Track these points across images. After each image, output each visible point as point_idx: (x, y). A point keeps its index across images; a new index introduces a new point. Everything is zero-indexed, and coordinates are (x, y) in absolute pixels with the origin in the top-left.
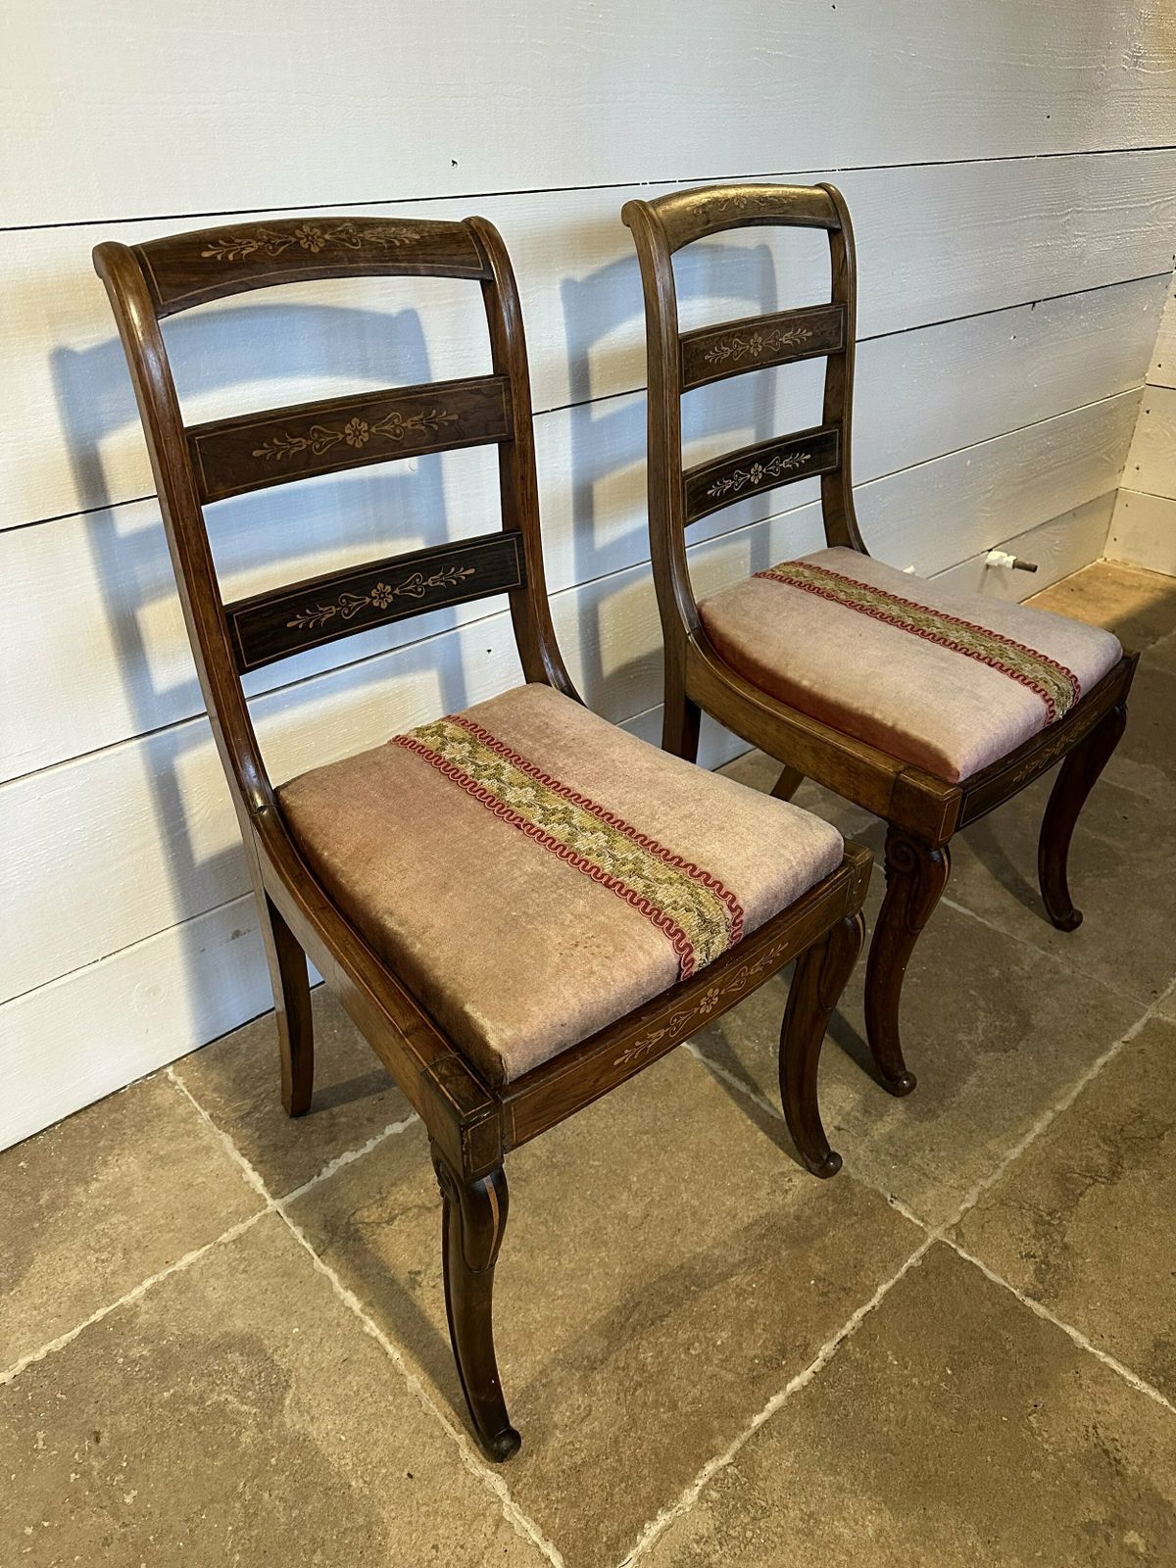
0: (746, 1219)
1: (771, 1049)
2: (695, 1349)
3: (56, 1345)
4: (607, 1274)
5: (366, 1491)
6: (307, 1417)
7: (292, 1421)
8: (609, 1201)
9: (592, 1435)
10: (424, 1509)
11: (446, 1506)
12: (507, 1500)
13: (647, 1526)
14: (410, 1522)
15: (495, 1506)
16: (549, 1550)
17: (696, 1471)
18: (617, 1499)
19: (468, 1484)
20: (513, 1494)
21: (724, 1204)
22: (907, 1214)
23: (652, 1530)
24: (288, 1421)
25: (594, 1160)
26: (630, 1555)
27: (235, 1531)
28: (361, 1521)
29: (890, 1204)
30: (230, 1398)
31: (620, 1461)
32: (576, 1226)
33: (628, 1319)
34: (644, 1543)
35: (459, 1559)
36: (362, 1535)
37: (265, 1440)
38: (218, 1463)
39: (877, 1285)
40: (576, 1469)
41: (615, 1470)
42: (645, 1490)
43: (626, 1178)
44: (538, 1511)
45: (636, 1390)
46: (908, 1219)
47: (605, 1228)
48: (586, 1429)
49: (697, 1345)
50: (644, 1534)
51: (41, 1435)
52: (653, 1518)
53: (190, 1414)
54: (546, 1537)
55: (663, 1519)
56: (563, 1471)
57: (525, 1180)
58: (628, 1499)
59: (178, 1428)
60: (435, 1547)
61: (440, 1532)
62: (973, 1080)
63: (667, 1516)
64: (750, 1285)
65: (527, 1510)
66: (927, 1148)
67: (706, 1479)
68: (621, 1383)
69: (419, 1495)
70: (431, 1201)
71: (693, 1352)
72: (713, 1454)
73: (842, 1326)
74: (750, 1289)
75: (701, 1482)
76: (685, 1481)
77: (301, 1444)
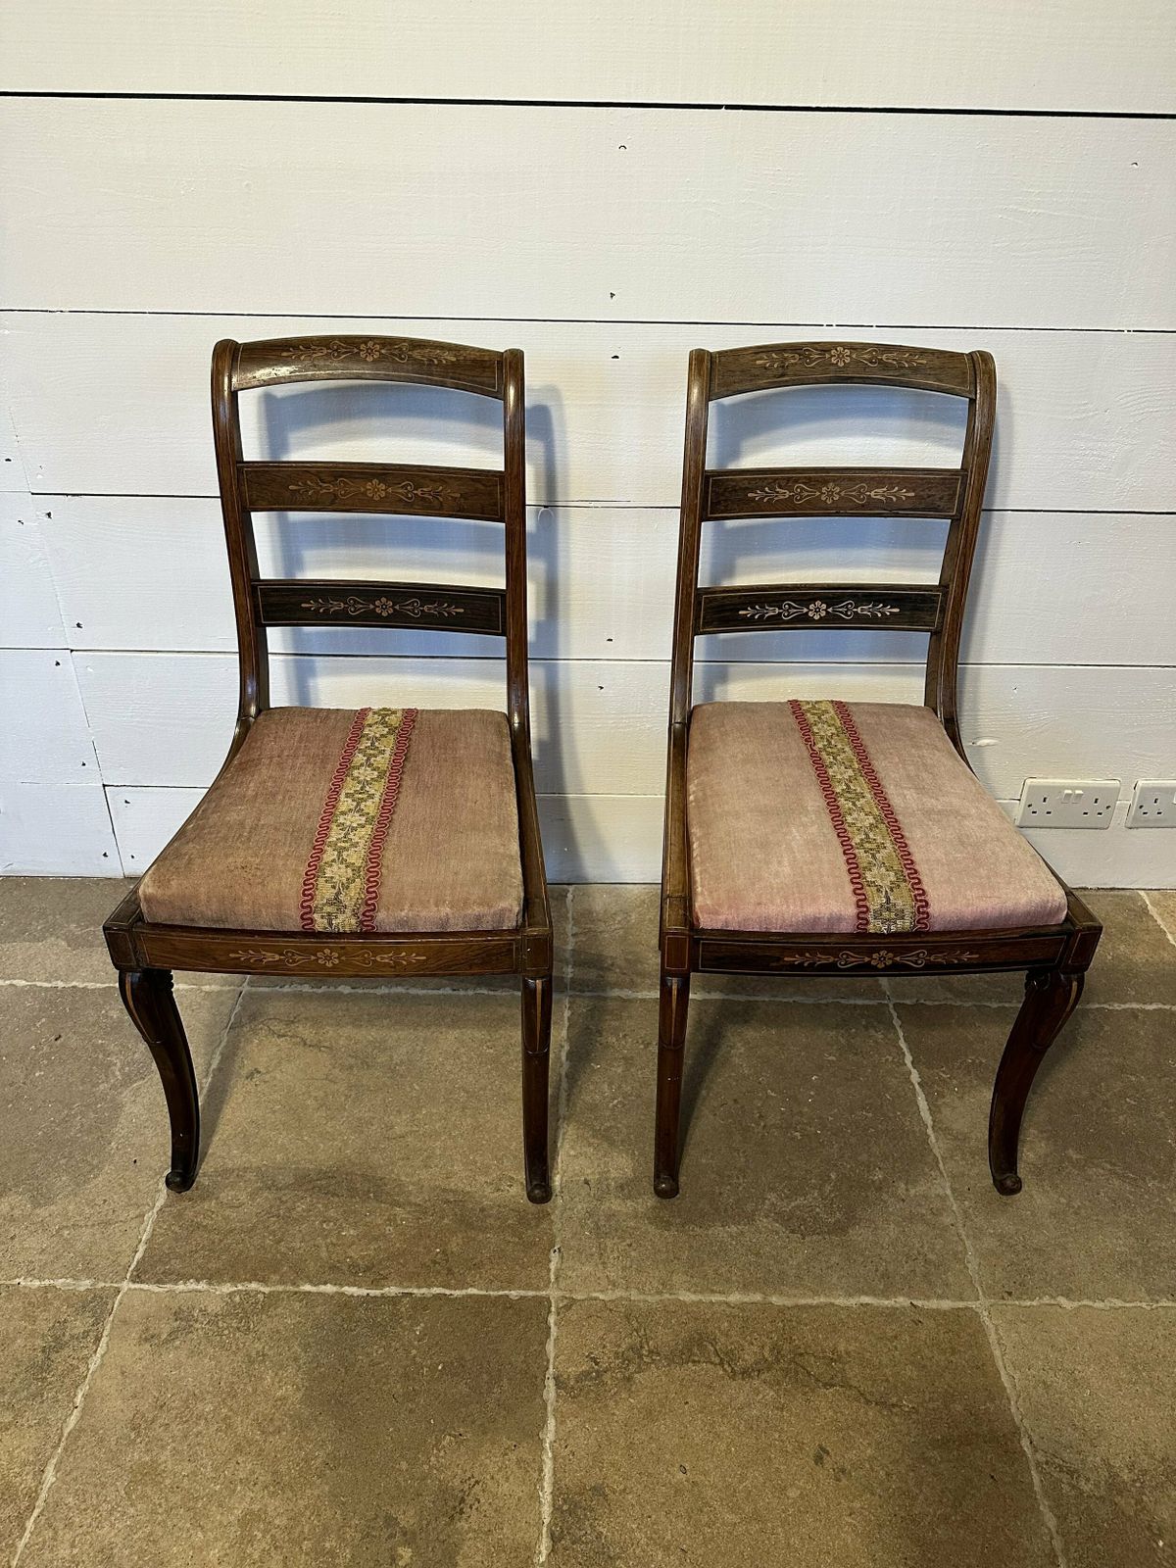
0: (452, 1184)
1: (616, 1101)
2: (327, 1225)
3: (91, 985)
4: (340, 1149)
5: (113, 1151)
6: (133, 1099)
7: (126, 1095)
8: (395, 1113)
9: (226, 1218)
10: (122, 1181)
11: (130, 1189)
12: (155, 1210)
13: (191, 1281)
14: (110, 1181)
15: (147, 1207)
16: (142, 1248)
17: (246, 1280)
18: (196, 1256)
19: (151, 1187)
20: (161, 1210)
21: (452, 1166)
22: (552, 1266)
23: (192, 1285)
24: (125, 1093)
25: (417, 1084)
26: (168, 1286)
27: (52, 1122)
28: (95, 1162)
29: (552, 1251)
30: (118, 1064)
31: (221, 1241)
32: (360, 1111)
33: (317, 1180)
34: (181, 1287)
35: (106, 1215)
36: (89, 1168)
37: (108, 1094)
38: (81, 1088)
39: (471, 1286)
40: (199, 1226)
41: (213, 1243)
42: (212, 1265)
43: (420, 1108)
44: (160, 1227)
45: (273, 1217)
46: (549, 1270)
47: (372, 1125)
48: (227, 1213)
49: (332, 1224)
50: (185, 1283)
51: (44, 1020)
52: (198, 1281)
53: (97, 1058)
54: (148, 1241)
55: (202, 1286)
56: (192, 1221)
57: (368, 1066)
58: (200, 1261)
59: (87, 1060)
60: (105, 1201)
61: (115, 1197)
62: (734, 1229)
63: (206, 1287)
64: (402, 1220)
65: (156, 1223)
66: (628, 1241)
67: (244, 1289)
68: (271, 1207)
69: (127, 1173)
70: (311, 1041)
71: (325, 1226)
72: (264, 1281)
73: (419, 1287)
74: (399, 1222)
75: (240, 1288)
76: (234, 1280)
77: (117, 1107)
